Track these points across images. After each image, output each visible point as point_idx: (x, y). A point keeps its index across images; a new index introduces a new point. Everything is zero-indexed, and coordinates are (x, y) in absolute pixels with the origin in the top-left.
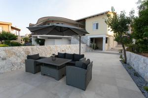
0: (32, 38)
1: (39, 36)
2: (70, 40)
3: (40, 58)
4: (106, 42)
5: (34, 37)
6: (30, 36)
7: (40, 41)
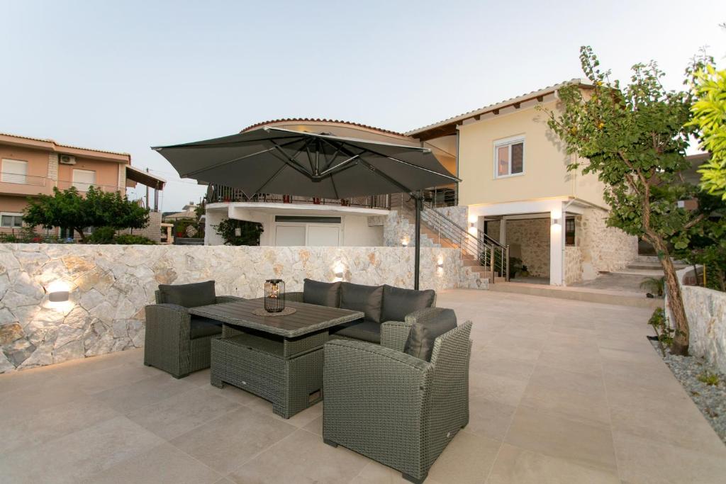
0: (206, 217)
1: (235, 210)
2: (380, 229)
3: (216, 301)
4: (570, 238)
5: (213, 211)
6: (201, 210)
7: (238, 232)
